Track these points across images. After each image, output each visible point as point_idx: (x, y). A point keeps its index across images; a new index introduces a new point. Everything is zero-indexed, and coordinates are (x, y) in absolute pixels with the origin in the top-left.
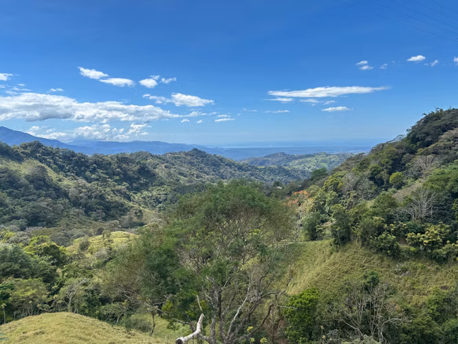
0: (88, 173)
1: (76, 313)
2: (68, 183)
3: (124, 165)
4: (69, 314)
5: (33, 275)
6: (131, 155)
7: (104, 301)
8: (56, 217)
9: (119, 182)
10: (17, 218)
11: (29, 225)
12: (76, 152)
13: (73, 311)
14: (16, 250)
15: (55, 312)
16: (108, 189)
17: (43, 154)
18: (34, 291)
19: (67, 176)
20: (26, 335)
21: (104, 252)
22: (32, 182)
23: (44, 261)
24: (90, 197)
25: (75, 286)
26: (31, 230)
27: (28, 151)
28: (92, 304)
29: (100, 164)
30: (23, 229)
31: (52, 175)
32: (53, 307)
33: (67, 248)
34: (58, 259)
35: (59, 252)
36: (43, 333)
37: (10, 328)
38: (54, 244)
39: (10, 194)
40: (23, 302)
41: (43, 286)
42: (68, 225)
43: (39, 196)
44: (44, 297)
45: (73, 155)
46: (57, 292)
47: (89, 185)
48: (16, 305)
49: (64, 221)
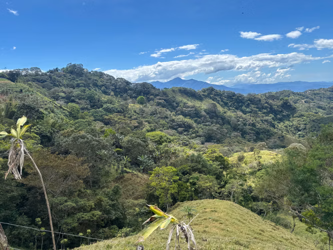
0: (244, 108)
1: (236, 203)
2: (231, 114)
3: (271, 101)
4: (232, 203)
5: (209, 173)
6: (277, 93)
7: (255, 199)
8: (222, 137)
9: (267, 114)
10: (200, 136)
11: (207, 141)
12: (236, 93)
13: (234, 202)
14: (199, 156)
15: (223, 199)
16: (258, 119)
17: (215, 95)
18: (211, 184)
19: (229, 109)
20: (206, 210)
21: (255, 164)
22: (208, 113)
23: (216, 165)
24: (245, 124)
25: (235, 185)
26: (208, 144)
27: (206, 94)
28: (246, 199)
29: (253, 101)
30: (203, 143)
31: (220, 109)
32: (221, 196)
33: (229, 159)
34: (224, 165)
35: (224, 161)
36: (216, 212)
37: (197, 204)
38: (221, 154)
39: (196, 121)
40: (204, 189)
41: (215, 182)
42: (230, 143)
43: (212, 123)
44: (216, 188)
45: (234, 95)
46: (223, 187)
47: (244, 116)
48: (200, 190)
49: (227, 140)
